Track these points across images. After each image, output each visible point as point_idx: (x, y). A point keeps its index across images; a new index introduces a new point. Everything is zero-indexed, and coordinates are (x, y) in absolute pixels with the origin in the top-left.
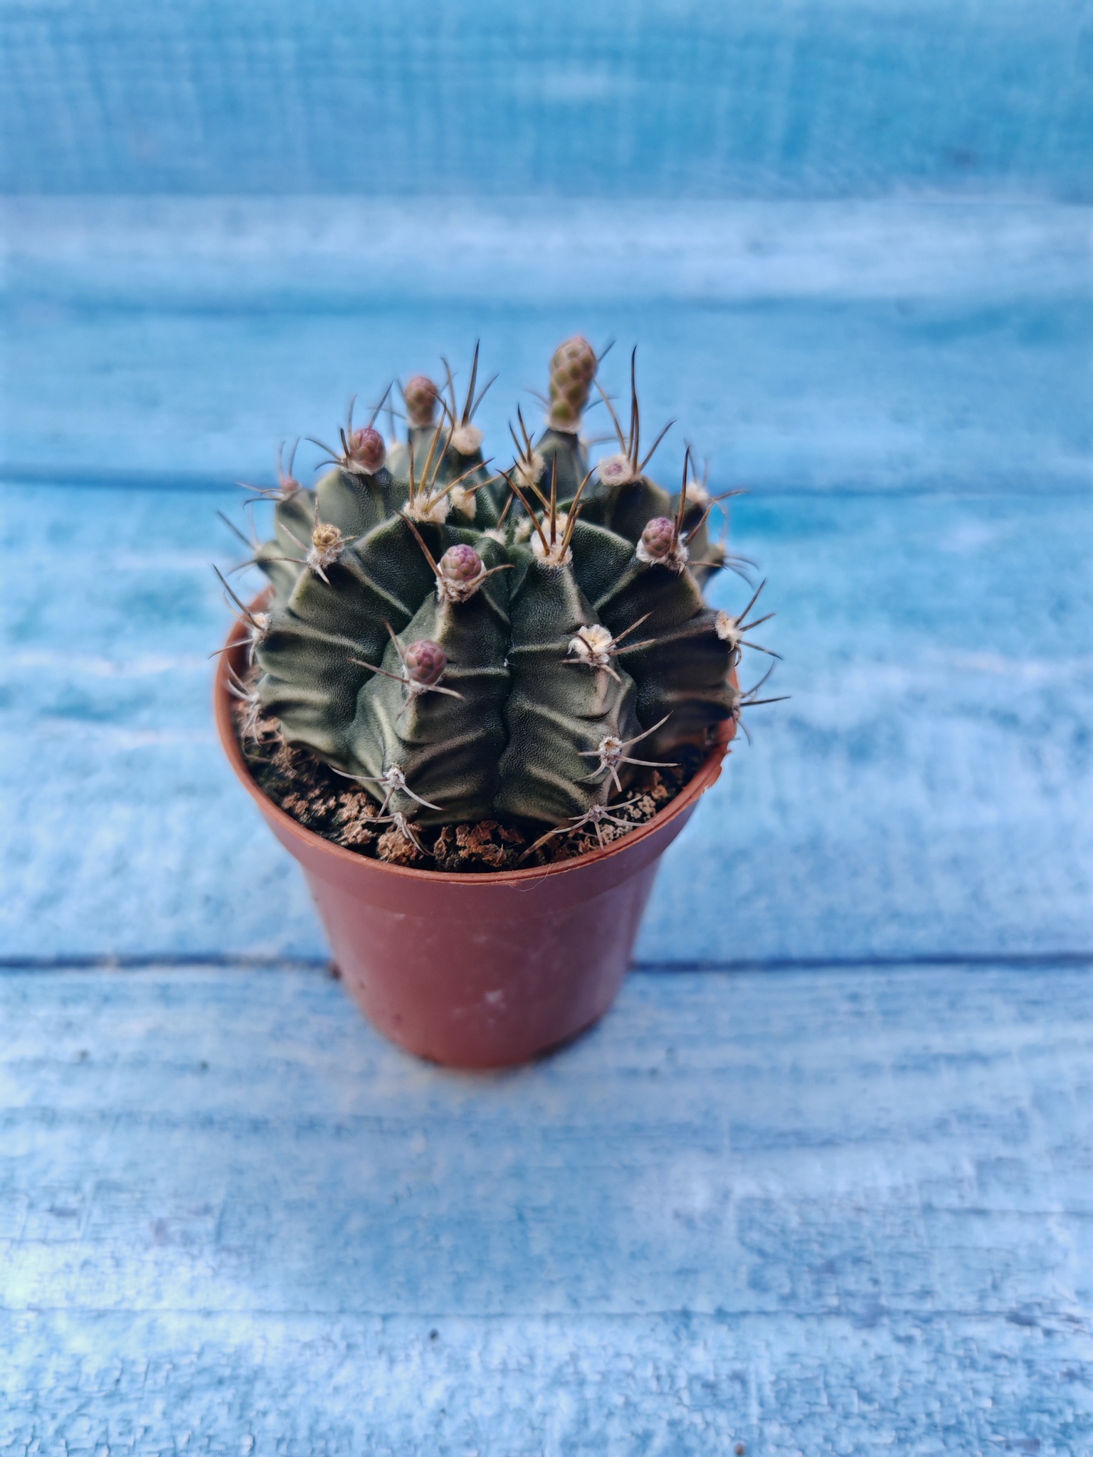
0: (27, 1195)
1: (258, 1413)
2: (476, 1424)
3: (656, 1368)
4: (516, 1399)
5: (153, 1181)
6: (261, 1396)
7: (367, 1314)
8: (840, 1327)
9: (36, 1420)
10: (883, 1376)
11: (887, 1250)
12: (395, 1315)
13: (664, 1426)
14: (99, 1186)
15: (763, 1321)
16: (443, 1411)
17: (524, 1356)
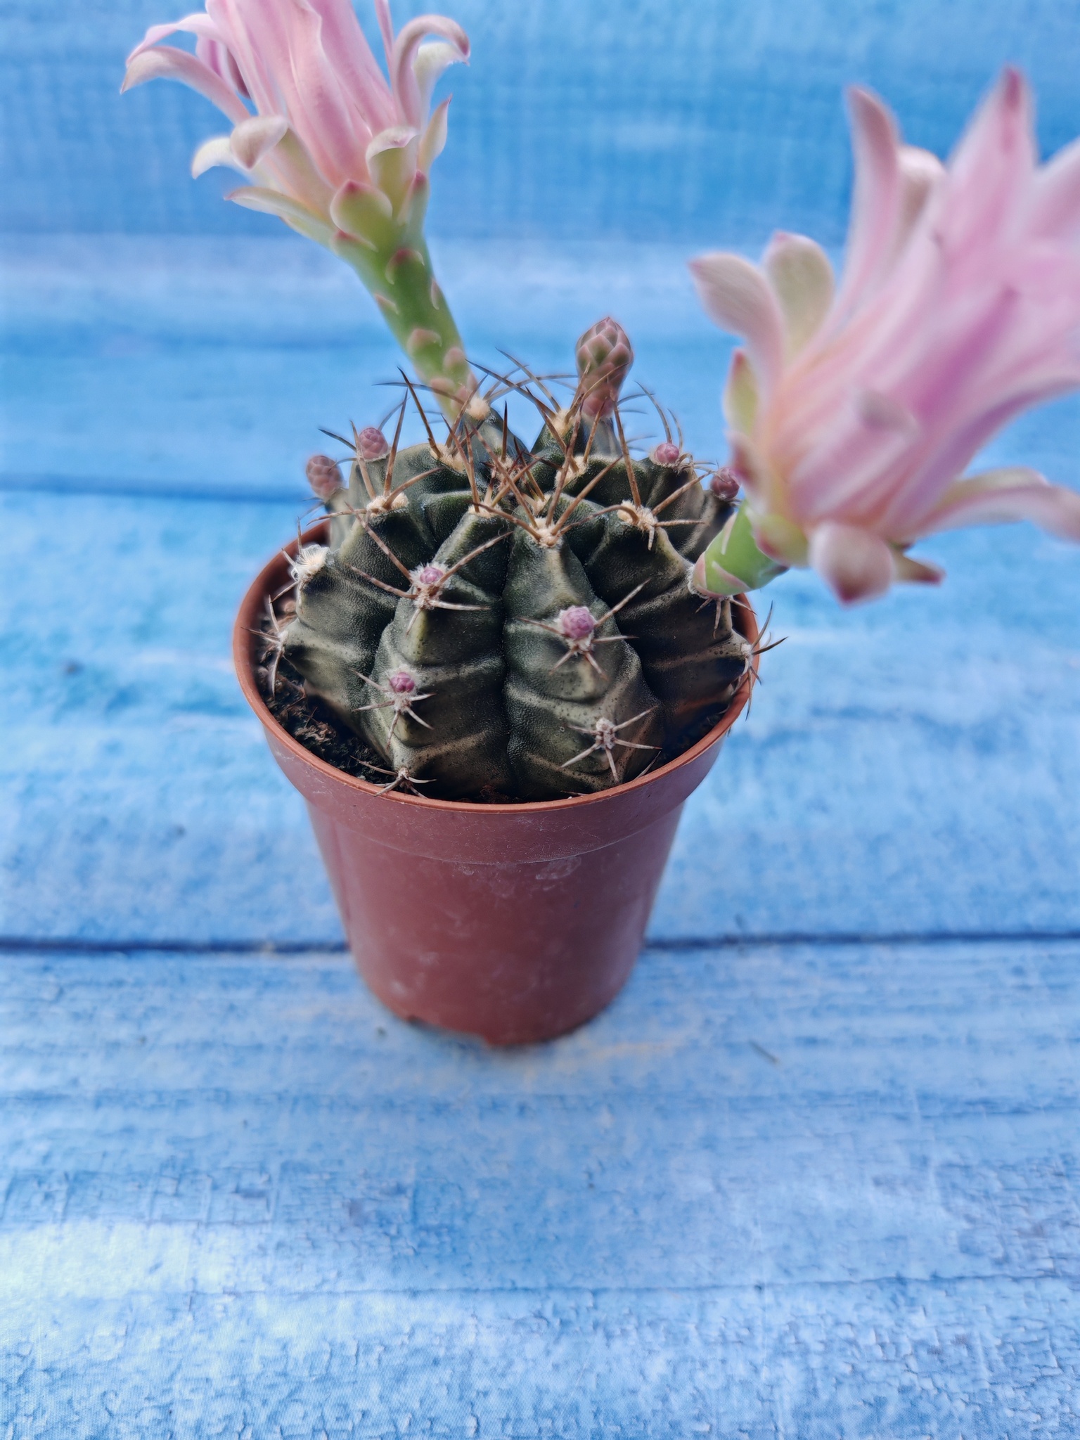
0: (209, 1176)
1: (478, 1393)
2: (703, 1396)
3: (878, 1335)
4: (740, 1370)
5: (340, 1162)
6: (480, 1376)
7: (577, 1289)
8: (1060, 1289)
9: (246, 1406)
12: (605, 1290)
13: (895, 1392)
14: (285, 1167)
15: (980, 1286)
16: (668, 1386)
17: (742, 1328)
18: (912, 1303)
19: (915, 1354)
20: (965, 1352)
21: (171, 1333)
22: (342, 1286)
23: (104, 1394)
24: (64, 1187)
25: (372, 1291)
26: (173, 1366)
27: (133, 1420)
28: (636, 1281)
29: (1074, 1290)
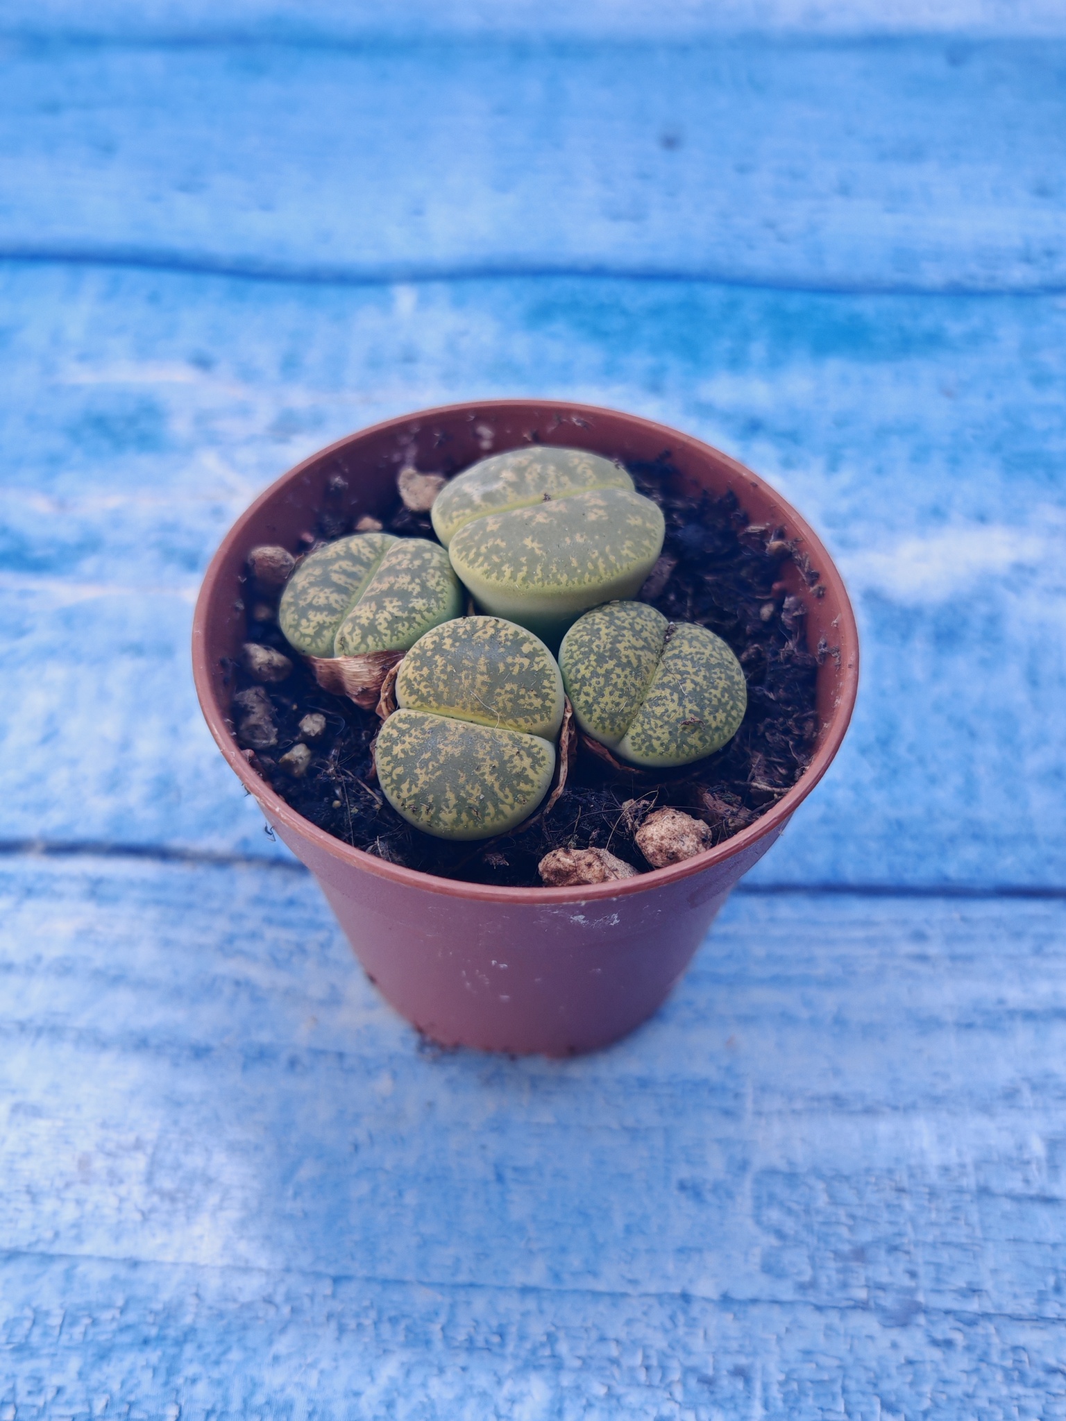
1: (186, 1379)
3: (646, 1357)
5: (78, 1108)
6: (191, 1361)
7: (316, 1275)
8: (869, 1323)
10: (912, 1384)
11: (930, 1238)
12: (349, 1278)
14: (16, 1109)
15: (776, 1312)
16: (397, 1390)
17: (494, 1333)
18: (692, 1323)
19: (683, 1383)
20: (740, 1385)
28: (386, 1270)
29: (885, 1326)
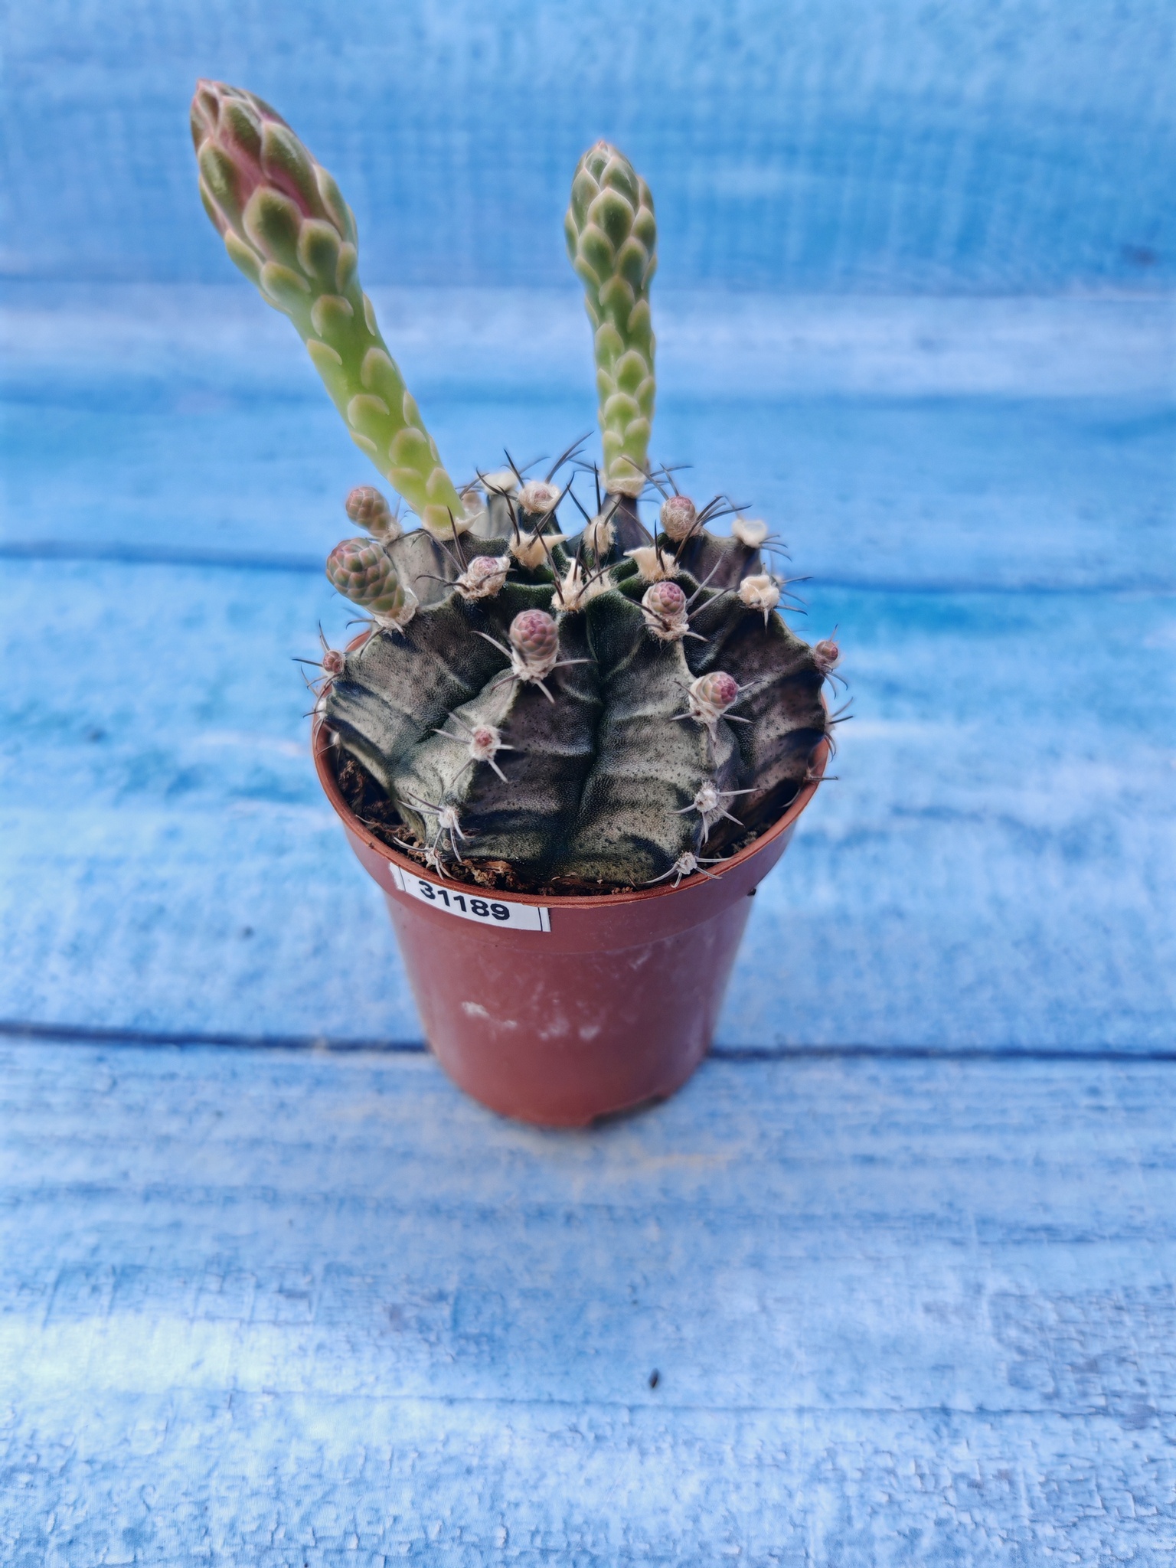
0: (253, 1274)
1: (509, 1504)
2: (734, 1519)
3: (918, 1466)
4: (775, 1494)
5: (384, 1266)
6: (512, 1487)
7: (614, 1405)
8: (1110, 1427)
9: (280, 1506)
10: (1157, 1480)
11: (1152, 1350)
12: (642, 1407)
13: (932, 1524)
14: (328, 1269)
15: (1027, 1420)
16: (700, 1506)
17: (779, 1451)
18: (955, 1434)
19: (955, 1487)
20: (1006, 1487)
21: (209, 1429)
22: (380, 1391)
23: (143, 1487)
24: (111, 1280)
25: (408, 1397)
26: (210, 1464)
27: (170, 1515)
28: (676, 1399)
29: (1124, 1429)
